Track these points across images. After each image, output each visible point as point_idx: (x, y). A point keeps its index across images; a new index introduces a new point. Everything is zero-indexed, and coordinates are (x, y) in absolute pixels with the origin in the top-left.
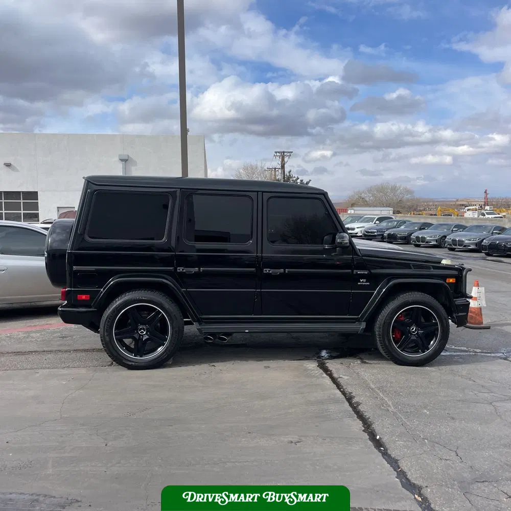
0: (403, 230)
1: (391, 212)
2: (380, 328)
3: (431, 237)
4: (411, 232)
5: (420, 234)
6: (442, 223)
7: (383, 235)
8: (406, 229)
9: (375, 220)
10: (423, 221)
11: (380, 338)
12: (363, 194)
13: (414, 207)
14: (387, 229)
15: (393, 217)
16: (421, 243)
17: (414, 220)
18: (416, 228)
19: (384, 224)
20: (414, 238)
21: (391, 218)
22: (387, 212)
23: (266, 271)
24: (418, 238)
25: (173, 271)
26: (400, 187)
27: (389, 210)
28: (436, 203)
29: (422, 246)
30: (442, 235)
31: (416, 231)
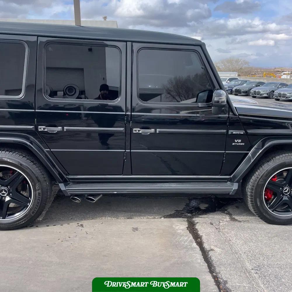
0: (245, 87)
1: (237, 75)
2: (252, 189)
3: (264, 91)
4: (251, 88)
5: (257, 89)
6: (270, 82)
7: (232, 90)
8: (247, 86)
9: (227, 80)
10: (258, 81)
11: (251, 199)
12: (218, 64)
13: (249, 72)
14: (235, 86)
15: (239, 78)
16: (257, 96)
17: (252, 80)
18: (254, 85)
19: (233, 83)
20: (253, 92)
21: (238, 79)
22: (234, 75)
23: (136, 130)
24: (255, 92)
25: (34, 130)
26: (241, 60)
27: (235, 74)
28: (262, 70)
29: (257, 97)
30: (271, 90)
31: (254, 87)
